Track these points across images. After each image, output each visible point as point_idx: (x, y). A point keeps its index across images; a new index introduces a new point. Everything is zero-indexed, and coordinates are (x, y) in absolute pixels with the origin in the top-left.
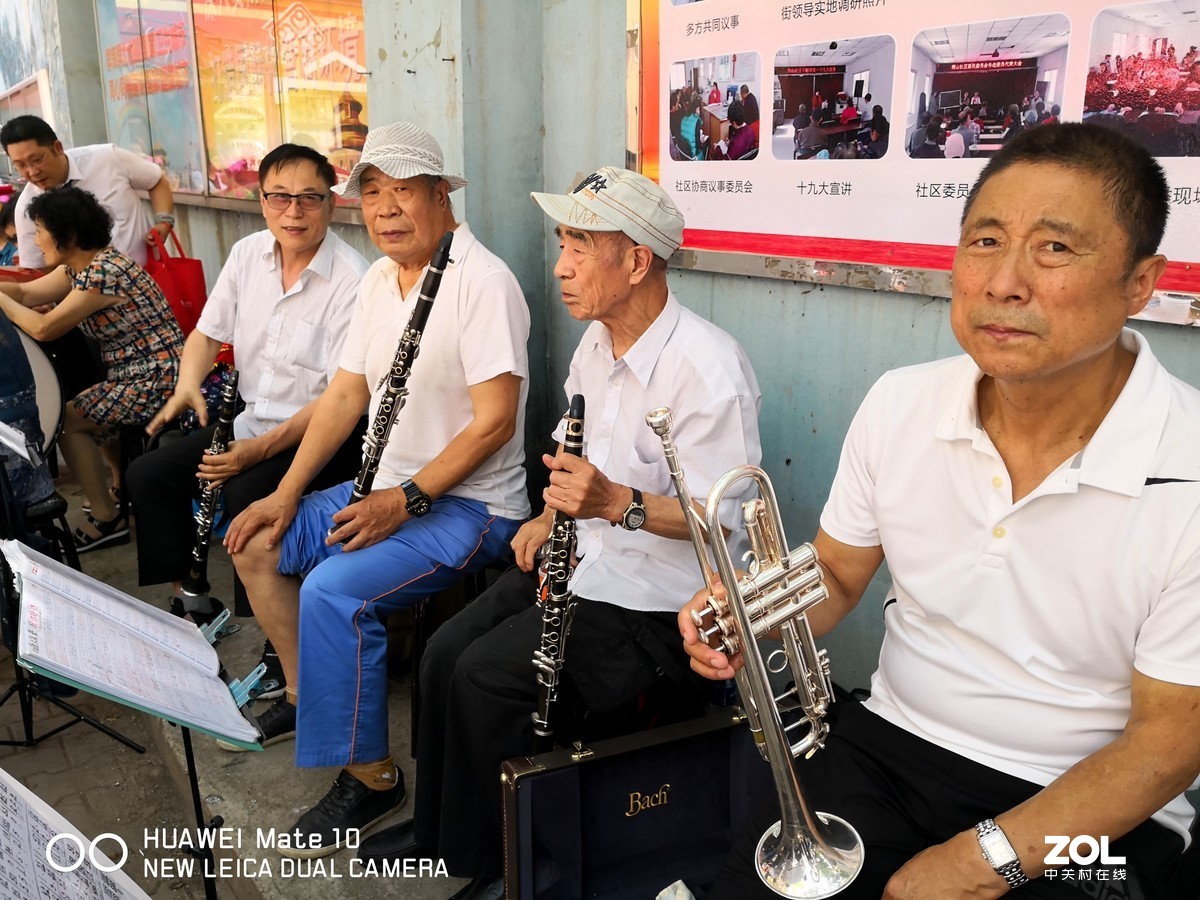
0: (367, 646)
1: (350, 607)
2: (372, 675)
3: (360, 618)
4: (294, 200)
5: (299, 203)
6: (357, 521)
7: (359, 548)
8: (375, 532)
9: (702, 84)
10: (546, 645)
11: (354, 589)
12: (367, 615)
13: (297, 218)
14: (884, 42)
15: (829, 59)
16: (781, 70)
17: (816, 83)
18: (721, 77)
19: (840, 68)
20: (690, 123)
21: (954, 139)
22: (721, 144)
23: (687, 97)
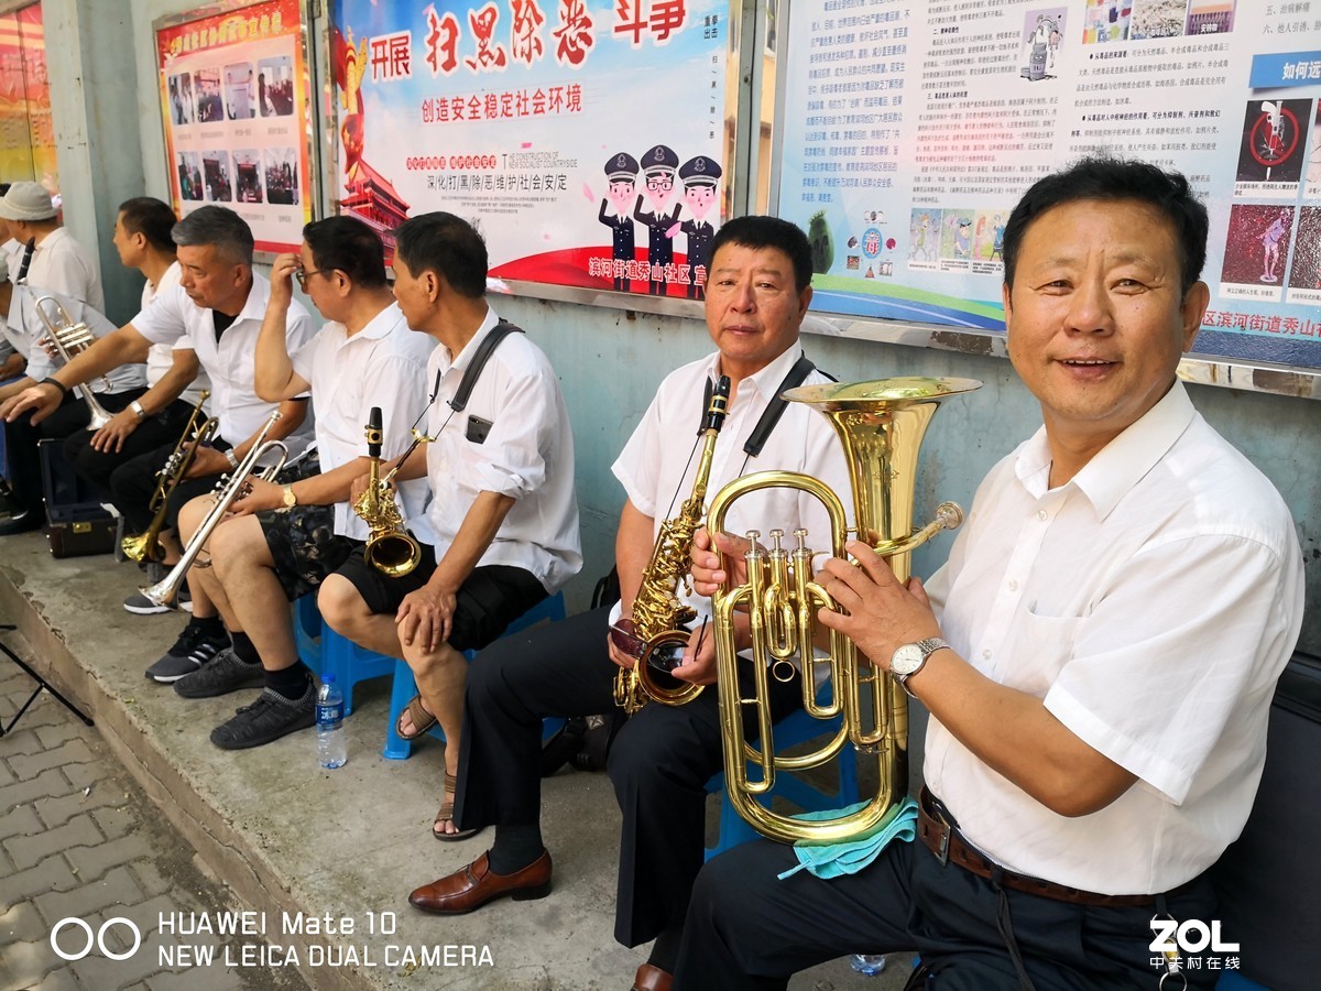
9: (186, 164)
14: (225, 153)
15: (215, 158)
16: (204, 161)
17: (212, 168)
18: (190, 162)
19: (218, 162)
20: (185, 182)
21: (245, 194)
22: (194, 193)
23: (183, 169)
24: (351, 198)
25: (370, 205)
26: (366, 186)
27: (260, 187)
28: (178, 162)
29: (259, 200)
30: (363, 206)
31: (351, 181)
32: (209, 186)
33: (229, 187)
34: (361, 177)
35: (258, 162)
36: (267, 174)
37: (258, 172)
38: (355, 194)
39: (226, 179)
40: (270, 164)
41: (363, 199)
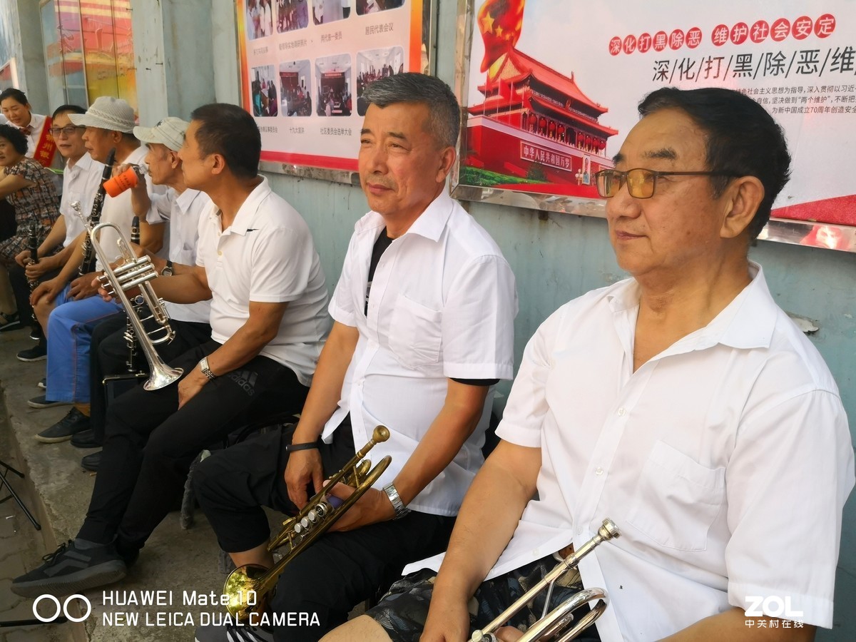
0: (79, 344)
1: (70, 324)
2: (83, 358)
3: (74, 329)
4: (62, 131)
5: (64, 132)
6: (79, 285)
7: (81, 298)
8: (88, 291)
9: (260, 80)
10: (129, 329)
11: (72, 315)
12: (80, 329)
13: (63, 140)
14: (307, 62)
15: (294, 70)
16: (281, 74)
17: (291, 80)
18: (265, 76)
19: (297, 74)
20: (258, 98)
21: (328, 107)
22: (267, 109)
23: (256, 85)
24: (487, 104)
25: (525, 110)
26: (518, 84)
27: (349, 98)
28: (252, 77)
29: (346, 112)
30: (510, 113)
31: (490, 82)
32: (285, 101)
33: (309, 100)
34: (510, 73)
35: (350, 69)
36: (359, 81)
37: (348, 81)
38: (498, 97)
39: (305, 93)
40: (365, 69)
41: (511, 102)
